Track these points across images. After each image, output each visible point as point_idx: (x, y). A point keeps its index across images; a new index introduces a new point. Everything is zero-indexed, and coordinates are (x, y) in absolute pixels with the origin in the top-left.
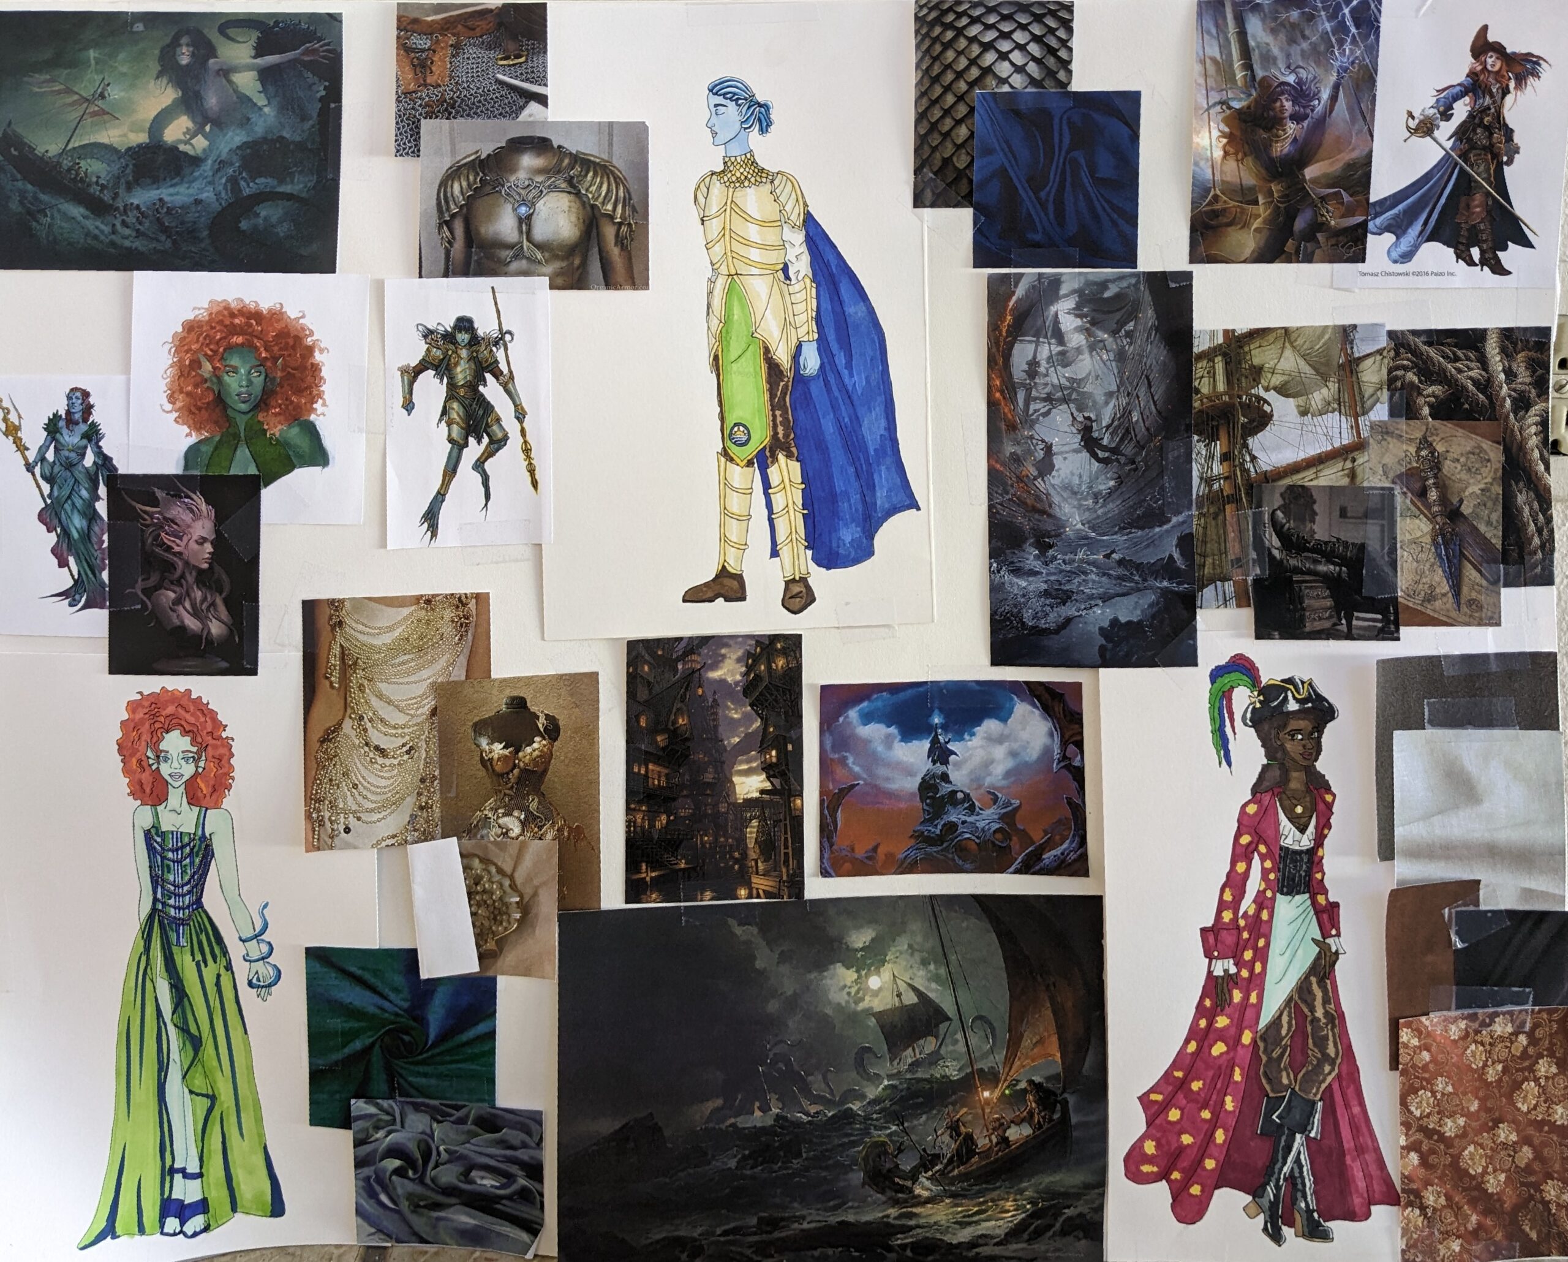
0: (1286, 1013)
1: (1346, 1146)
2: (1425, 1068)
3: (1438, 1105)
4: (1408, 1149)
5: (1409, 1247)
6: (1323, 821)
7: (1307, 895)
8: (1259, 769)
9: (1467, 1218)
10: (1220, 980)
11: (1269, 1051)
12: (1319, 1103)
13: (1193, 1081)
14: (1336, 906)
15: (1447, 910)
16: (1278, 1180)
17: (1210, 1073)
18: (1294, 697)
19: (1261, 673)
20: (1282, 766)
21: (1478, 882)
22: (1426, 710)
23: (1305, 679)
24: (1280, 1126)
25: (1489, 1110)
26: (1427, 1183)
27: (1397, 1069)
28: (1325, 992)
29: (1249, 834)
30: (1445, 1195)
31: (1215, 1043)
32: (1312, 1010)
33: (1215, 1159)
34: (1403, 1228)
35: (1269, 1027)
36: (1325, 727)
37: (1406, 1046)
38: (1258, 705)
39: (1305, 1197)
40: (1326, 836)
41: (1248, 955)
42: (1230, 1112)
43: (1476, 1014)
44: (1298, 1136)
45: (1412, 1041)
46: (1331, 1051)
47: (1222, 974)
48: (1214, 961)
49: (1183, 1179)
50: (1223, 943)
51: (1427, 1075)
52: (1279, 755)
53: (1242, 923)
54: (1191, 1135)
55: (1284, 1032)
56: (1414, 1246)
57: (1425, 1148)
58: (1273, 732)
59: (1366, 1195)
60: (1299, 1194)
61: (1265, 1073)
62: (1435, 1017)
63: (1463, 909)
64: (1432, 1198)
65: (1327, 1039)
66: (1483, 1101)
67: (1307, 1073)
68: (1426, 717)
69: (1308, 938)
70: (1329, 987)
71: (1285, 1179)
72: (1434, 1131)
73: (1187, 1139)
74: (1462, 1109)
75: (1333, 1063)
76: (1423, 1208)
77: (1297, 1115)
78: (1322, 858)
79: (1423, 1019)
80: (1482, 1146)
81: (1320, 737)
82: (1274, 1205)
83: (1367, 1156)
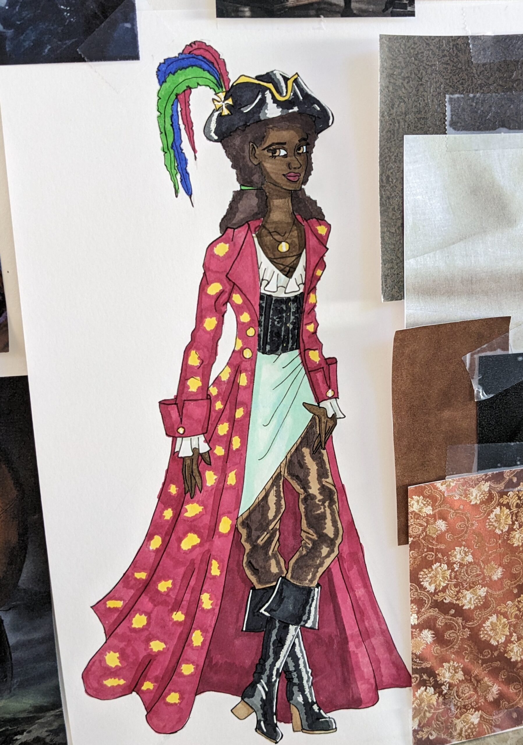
0: (273, 493)
1: (348, 632)
2: (440, 538)
3: (455, 577)
4: (420, 627)
5: (421, 727)
6: (314, 260)
7: (297, 352)
8: (230, 198)
9: (487, 689)
10: (188, 462)
11: (254, 538)
12: (316, 589)
13: (160, 581)
14: (333, 361)
15: (468, 356)
16: (270, 676)
17: (181, 570)
18: (275, 101)
19: (229, 69)
20: (261, 192)
21: (508, 319)
22: (448, 108)
23: (289, 75)
24: (270, 620)
25: (514, 577)
26: (443, 660)
27: (407, 543)
28: (321, 464)
29: (220, 281)
30: (463, 670)
31: (185, 535)
32: (305, 486)
33: (193, 663)
34: (414, 709)
35: (252, 511)
36: (316, 138)
37: (417, 516)
38: (226, 112)
39: (302, 690)
40: (319, 279)
41: (223, 429)
42: (209, 611)
43: (502, 474)
44: (292, 628)
45: (424, 510)
46: (329, 530)
47: (191, 454)
48: (179, 440)
49: (157, 689)
50: (190, 417)
51: (443, 547)
52: (256, 178)
53: (214, 391)
54: (162, 641)
55: (271, 515)
56: (428, 724)
57: (440, 623)
58: (247, 148)
59: (372, 681)
60: (295, 689)
61: (250, 563)
62: (452, 480)
63: (489, 353)
64: (447, 675)
65: (325, 518)
66: (507, 567)
67: (301, 557)
68: (448, 118)
69: (299, 403)
70: (325, 458)
71: (279, 675)
72: (451, 605)
73: (157, 646)
74: (484, 579)
75: (331, 543)
76: (437, 686)
77: (289, 606)
78: (315, 305)
79: (438, 484)
80: (505, 615)
81: (309, 153)
82: (266, 704)
83: (373, 640)
